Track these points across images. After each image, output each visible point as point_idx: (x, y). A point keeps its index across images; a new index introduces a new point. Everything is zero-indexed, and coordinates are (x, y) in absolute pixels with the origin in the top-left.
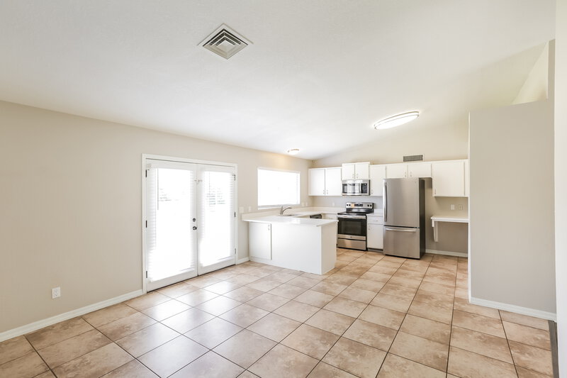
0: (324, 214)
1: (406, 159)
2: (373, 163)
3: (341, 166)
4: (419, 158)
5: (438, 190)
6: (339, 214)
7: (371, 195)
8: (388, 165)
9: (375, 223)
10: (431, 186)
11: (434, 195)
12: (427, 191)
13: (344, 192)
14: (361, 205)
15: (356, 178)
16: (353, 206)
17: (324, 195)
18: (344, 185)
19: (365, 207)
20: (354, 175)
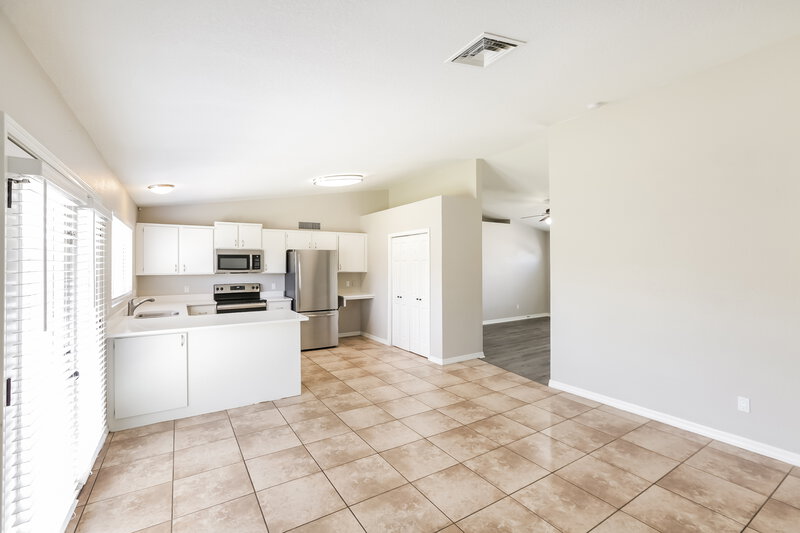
1: (303, 226)
2: (266, 226)
3: (213, 225)
4: (316, 227)
7: (265, 272)
8: (287, 231)
13: (219, 268)
14: (242, 288)
15: (240, 247)
16: (227, 291)
17: (176, 273)
18: (220, 257)
19: (248, 290)
20: (237, 242)
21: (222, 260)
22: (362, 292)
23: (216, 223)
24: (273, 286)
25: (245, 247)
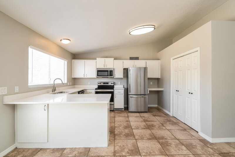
0: (86, 90)
1: (131, 58)
2: (115, 59)
3: (96, 59)
4: (137, 58)
7: (114, 77)
8: (124, 61)
9: (119, 93)
13: (98, 75)
14: (107, 83)
15: (106, 68)
16: (102, 84)
17: (84, 77)
18: (98, 71)
19: (110, 84)
20: (104, 65)
21: (99, 72)
22: (158, 87)
23: (97, 58)
24: (119, 83)
25: (107, 67)
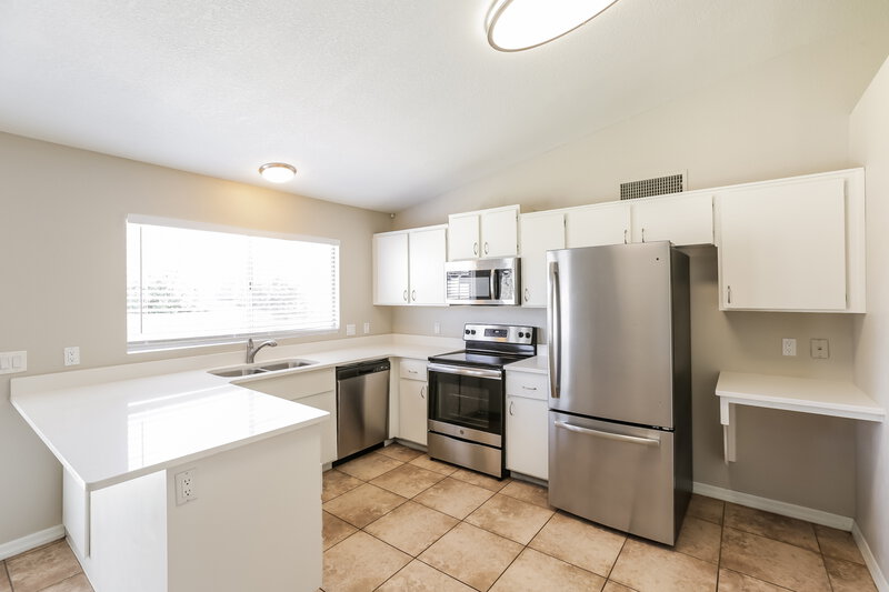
0: (398, 359)
1: (629, 191)
3: (446, 222)
4: (673, 185)
5: (739, 288)
6: (431, 360)
7: (525, 304)
8: (572, 212)
9: (528, 394)
10: (712, 275)
11: (724, 306)
12: (698, 291)
13: (449, 296)
14: (503, 333)
15: (483, 256)
16: (481, 336)
17: (406, 303)
18: (450, 277)
19: (513, 338)
20: (477, 245)
23: (451, 217)
25: (492, 256)
